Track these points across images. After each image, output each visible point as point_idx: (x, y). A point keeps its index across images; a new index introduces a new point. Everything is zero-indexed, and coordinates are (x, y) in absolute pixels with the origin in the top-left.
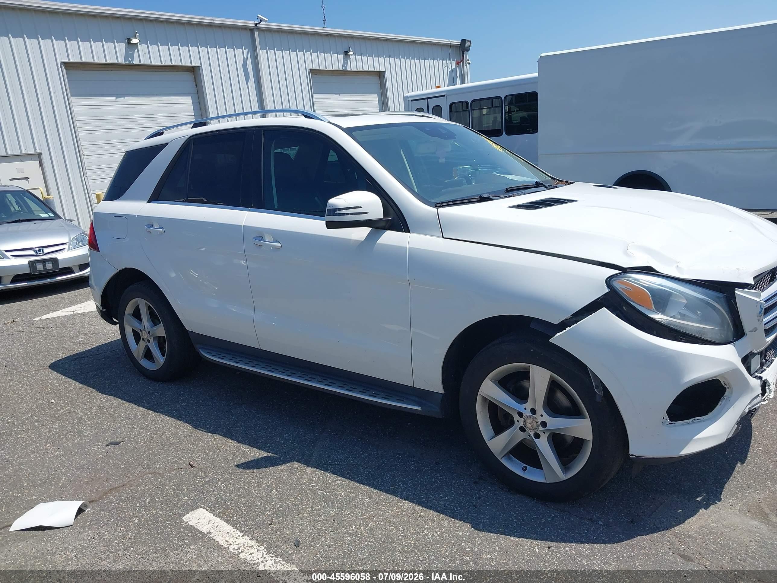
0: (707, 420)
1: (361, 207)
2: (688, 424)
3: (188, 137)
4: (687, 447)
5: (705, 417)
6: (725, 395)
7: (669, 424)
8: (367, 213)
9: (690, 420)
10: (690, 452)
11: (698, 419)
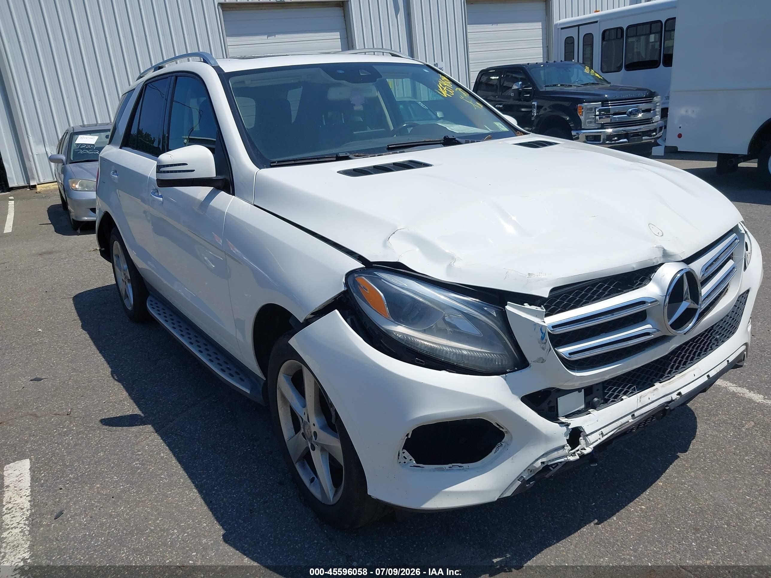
0: (473, 469)
1: (187, 164)
2: (442, 470)
3: (144, 82)
4: (433, 500)
5: (471, 465)
6: (503, 441)
7: (414, 466)
8: (193, 171)
9: (447, 466)
10: (436, 507)
11: (460, 467)
